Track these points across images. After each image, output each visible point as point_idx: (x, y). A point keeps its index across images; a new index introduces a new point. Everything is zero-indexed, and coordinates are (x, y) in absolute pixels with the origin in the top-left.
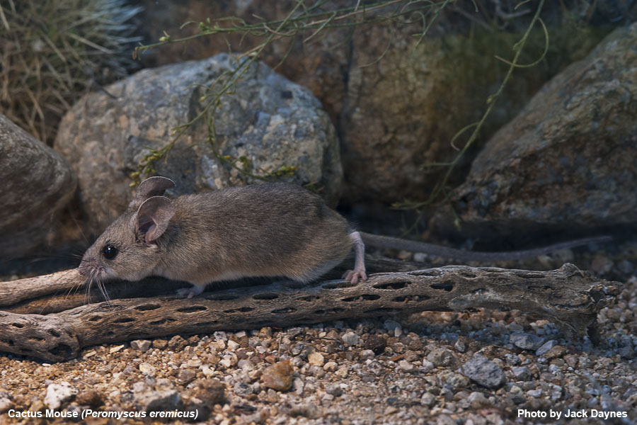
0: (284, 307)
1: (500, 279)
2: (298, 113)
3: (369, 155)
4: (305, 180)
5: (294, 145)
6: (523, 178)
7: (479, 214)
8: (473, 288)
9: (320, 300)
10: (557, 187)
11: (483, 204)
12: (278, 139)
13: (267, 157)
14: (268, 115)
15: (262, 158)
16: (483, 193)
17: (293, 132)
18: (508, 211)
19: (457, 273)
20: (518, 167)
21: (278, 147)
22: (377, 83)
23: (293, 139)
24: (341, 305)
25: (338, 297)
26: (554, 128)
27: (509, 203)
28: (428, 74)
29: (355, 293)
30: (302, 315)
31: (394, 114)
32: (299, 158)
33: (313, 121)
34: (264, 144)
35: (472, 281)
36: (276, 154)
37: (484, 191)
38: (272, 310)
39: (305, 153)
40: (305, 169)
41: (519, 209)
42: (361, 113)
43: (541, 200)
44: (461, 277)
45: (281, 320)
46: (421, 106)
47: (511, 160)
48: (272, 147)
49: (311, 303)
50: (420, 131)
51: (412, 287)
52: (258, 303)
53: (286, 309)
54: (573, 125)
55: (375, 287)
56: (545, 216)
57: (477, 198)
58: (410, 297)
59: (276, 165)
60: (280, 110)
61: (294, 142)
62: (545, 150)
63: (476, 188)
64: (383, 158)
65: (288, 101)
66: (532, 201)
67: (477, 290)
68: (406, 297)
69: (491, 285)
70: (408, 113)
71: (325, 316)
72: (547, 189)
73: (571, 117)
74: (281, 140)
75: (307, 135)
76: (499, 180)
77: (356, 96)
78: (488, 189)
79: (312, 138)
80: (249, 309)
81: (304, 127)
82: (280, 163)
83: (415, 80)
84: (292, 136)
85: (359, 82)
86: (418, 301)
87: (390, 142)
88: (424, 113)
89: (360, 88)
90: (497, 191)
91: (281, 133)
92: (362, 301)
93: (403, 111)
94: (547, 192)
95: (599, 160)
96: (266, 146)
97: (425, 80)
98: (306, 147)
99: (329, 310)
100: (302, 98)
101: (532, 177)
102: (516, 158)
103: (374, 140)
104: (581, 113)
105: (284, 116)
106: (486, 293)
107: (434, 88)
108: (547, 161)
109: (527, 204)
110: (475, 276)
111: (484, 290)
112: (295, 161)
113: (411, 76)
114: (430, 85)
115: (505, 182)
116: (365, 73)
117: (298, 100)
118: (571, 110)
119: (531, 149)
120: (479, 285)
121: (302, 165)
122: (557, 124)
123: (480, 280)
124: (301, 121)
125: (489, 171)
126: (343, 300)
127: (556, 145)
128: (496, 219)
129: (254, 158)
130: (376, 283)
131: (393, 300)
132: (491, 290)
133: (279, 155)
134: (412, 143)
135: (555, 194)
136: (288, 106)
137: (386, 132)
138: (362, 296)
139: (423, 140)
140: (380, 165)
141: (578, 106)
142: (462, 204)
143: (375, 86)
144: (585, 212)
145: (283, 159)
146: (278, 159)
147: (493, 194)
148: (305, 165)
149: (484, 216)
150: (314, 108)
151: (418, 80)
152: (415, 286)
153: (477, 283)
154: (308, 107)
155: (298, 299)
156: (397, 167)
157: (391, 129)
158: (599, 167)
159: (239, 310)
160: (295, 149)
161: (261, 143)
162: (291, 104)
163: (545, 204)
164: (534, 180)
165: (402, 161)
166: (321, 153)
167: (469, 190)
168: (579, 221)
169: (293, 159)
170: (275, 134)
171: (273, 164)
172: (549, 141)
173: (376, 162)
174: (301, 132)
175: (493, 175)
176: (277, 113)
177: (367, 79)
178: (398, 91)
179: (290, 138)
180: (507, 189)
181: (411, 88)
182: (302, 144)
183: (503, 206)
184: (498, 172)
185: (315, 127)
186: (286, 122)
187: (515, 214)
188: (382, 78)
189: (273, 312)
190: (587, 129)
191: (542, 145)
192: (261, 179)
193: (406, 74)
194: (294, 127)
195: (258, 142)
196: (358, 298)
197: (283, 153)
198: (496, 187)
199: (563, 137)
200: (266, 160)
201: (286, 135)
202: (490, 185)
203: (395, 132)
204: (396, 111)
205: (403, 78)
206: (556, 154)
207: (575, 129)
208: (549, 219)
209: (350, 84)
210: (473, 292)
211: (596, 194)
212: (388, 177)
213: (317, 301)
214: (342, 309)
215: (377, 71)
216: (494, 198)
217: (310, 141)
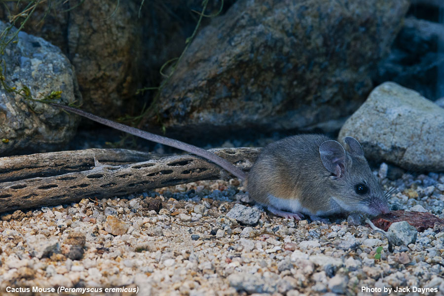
0: (108, 182)
1: (252, 154)
2: (49, 56)
3: (88, 87)
4: (66, 101)
5: (56, 78)
6: (207, 94)
7: (178, 121)
8: (235, 161)
9: (132, 176)
10: (228, 100)
11: (181, 114)
12: (43, 74)
13: (39, 87)
14: (28, 59)
15: (36, 88)
16: (180, 106)
17: (51, 69)
18: (198, 118)
19: (223, 152)
20: (204, 87)
21: (45, 79)
22: (91, 35)
23: (54, 74)
24: (147, 179)
25: (144, 173)
26: (228, 58)
27: (199, 112)
28: (123, 28)
29: (155, 170)
30: (120, 188)
31: (105, 57)
32: (61, 86)
33: (62, 61)
34: (34, 78)
35: (234, 156)
36: (45, 84)
37: (180, 105)
38: (101, 185)
39: (63, 83)
40: (65, 94)
41: (205, 116)
42: (80, 57)
43: (218, 110)
44: (226, 153)
45: (105, 193)
46: (122, 50)
47: (200, 82)
48: (40, 79)
49: (126, 179)
50: (121, 69)
51: (194, 163)
52: (91, 180)
53: (110, 184)
54: (239, 56)
55: (168, 165)
56: (220, 121)
57: (176, 110)
58: (193, 170)
59: (47, 92)
60: (35, 55)
61: (55, 75)
62: (222, 74)
63: (175, 103)
64: (96, 89)
65: (39, 49)
66: (212, 110)
67: (238, 162)
68: (190, 170)
69: (247, 158)
70: (114, 56)
71: (135, 188)
72: (222, 102)
73: (237, 50)
74: (45, 75)
75: (62, 71)
76: (191, 97)
77: (75, 45)
78: (183, 104)
79: (65, 73)
80: (85, 185)
81: (58, 65)
82: (49, 90)
83: (117, 32)
84: (52, 72)
85: (77, 35)
86: (199, 172)
87: (102, 77)
88: (124, 56)
89: (78, 39)
90: (191, 104)
91: (44, 70)
92: (160, 175)
93: (110, 55)
94: (222, 104)
95: (252, 80)
96: (36, 79)
97: (123, 32)
98: (63, 79)
99: (138, 183)
100: (48, 46)
101: (213, 93)
102: (203, 80)
103: (91, 76)
104: (244, 47)
105: (40, 58)
106: (244, 164)
107: (129, 38)
108: (222, 82)
109: (210, 112)
110: (234, 153)
111: (242, 161)
112: (58, 89)
113: (114, 30)
114: (127, 35)
115: (196, 98)
116: (81, 29)
117: (45, 47)
118: (235, 46)
119: (213, 73)
120: (239, 159)
121: (63, 92)
122: (229, 55)
123: (239, 155)
124: (55, 62)
125: (184, 91)
126: (148, 175)
127: (229, 70)
128: (190, 124)
129: (30, 88)
130: (169, 163)
131: (182, 173)
132: (247, 161)
133: (48, 85)
134: (117, 77)
135: (226, 104)
136: (39, 52)
137: (100, 69)
138: (161, 171)
139: (123, 74)
140: (95, 94)
141: (240, 43)
142: (165, 116)
143: (89, 37)
144: (244, 117)
145: (51, 87)
146: (47, 87)
147: (188, 106)
148: (65, 91)
149: (181, 123)
150: (58, 52)
151: (119, 32)
152: (197, 162)
153: (237, 157)
154: (54, 52)
155: (117, 177)
156: (106, 95)
157: (103, 68)
158: (252, 85)
159: (79, 186)
160: (57, 81)
161: (31, 77)
162: (41, 51)
163: (220, 112)
164: (214, 96)
165: (110, 90)
166: (72, 83)
167: (170, 105)
168: (240, 123)
169: (57, 88)
170: (39, 71)
171: (45, 91)
172: (224, 68)
173: (92, 92)
174: (57, 68)
175: (186, 94)
176: (34, 58)
177: (83, 33)
178: (106, 41)
179: (51, 72)
180: (197, 103)
181: (115, 38)
182: (60, 77)
183: (195, 114)
184: (190, 91)
185: (65, 65)
186: (43, 63)
187: (203, 120)
188: (95, 32)
189: (101, 186)
190: (247, 59)
191: (220, 70)
192: (40, 102)
193: (111, 27)
194: (51, 65)
195: (29, 77)
196: (158, 173)
197: (50, 83)
198: (190, 101)
199: (233, 65)
200: (38, 89)
201: (47, 71)
202: (185, 101)
203: (105, 70)
204: (106, 54)
205: (109, 30)
206: (228, 77)
207: (240, 59)
208: (222, 122)
209: (70, 37)
210: (236, 163)
211: (250, 103)
212: (100, 102)
213: (130, 177)
214: (147, 182)
215: (91, 27)
216: (189, 109)
217: (64, 75)
